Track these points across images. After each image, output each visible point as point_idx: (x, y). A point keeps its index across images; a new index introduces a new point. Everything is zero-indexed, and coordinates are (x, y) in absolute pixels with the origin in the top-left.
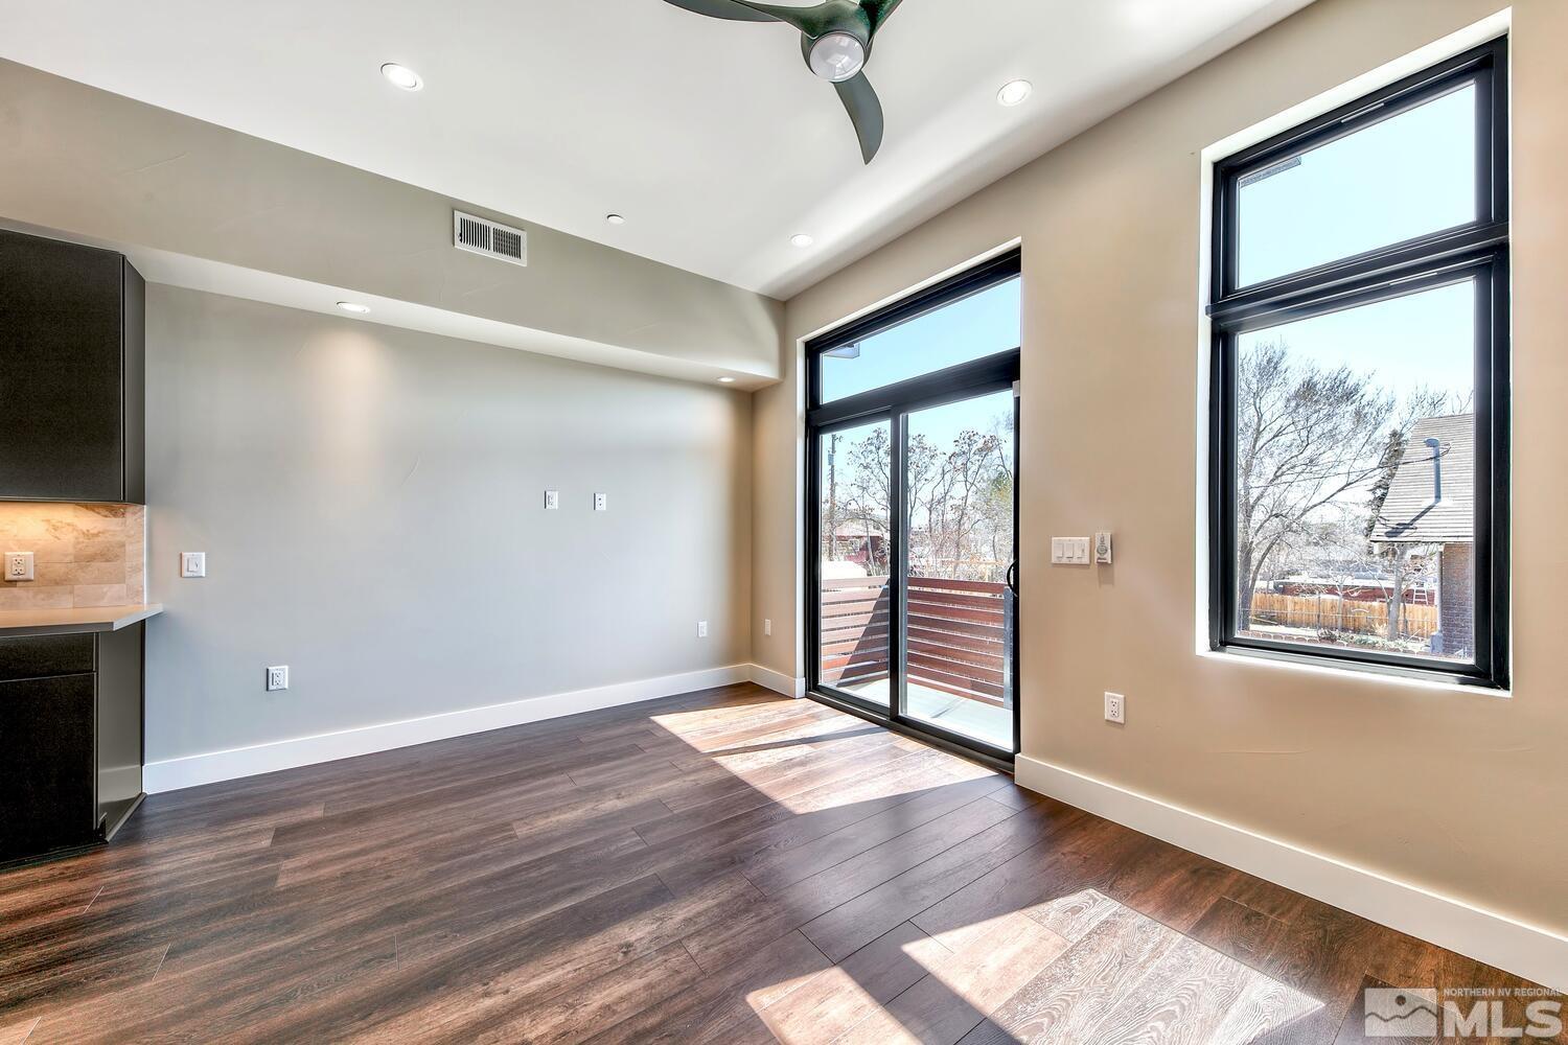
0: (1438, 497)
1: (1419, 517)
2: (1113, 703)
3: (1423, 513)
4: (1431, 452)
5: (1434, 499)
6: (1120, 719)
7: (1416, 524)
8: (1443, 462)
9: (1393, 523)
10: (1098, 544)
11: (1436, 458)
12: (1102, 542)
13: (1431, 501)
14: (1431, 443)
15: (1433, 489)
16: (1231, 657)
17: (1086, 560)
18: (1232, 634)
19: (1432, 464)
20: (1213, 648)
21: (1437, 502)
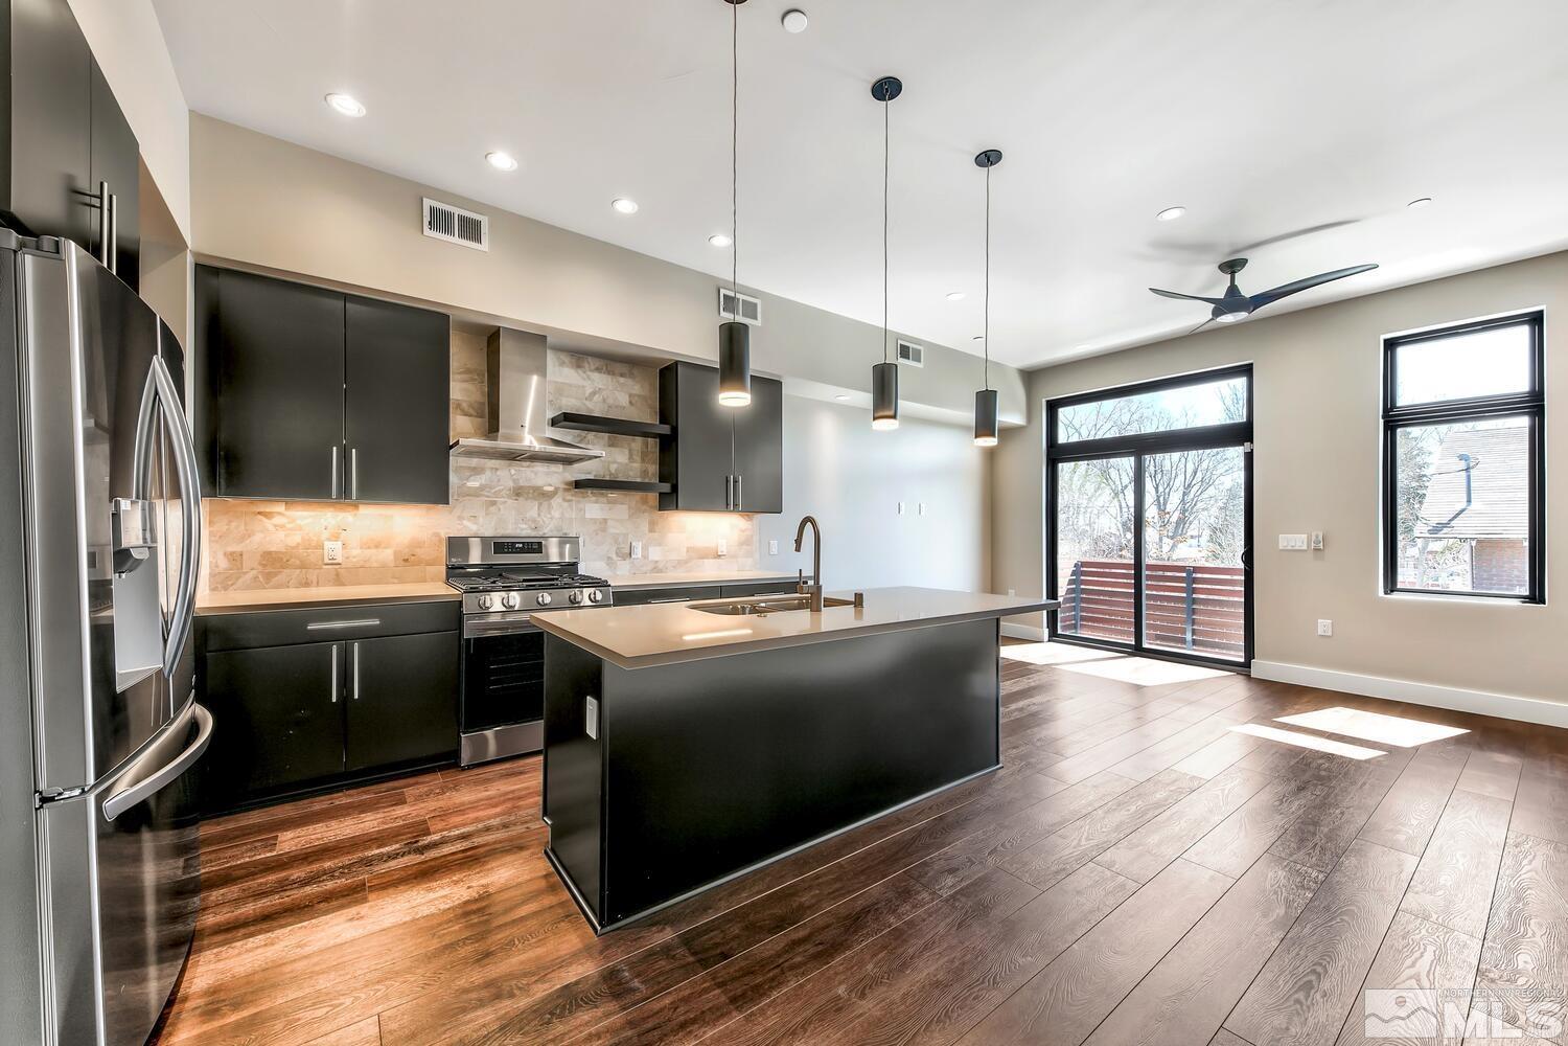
0: (1469, 501)
1: (1455, 517)
2: (1324, 626)
3: (1458, 514)
4: (1463, 465)
5: (1465, 504)
6: (1330, 634)
7: (1453, 523)
8: (1472, 472)
9: (1434, 522)
10: (1314, 538)
11: (1467, 470)
12: (1317, 537)
13: (1463, 505)
14: (1462, 457)
15: (1465, 495)
16: (1396, 596)
17: (1305, 547)
18: (1396, 585)
19: (1464, 473)
20: (1386, 593)
21: (1469, 505)
